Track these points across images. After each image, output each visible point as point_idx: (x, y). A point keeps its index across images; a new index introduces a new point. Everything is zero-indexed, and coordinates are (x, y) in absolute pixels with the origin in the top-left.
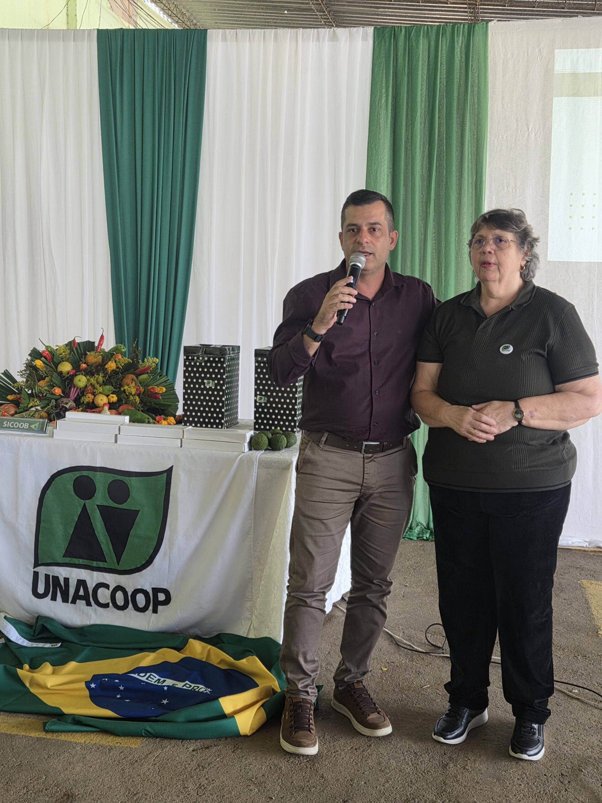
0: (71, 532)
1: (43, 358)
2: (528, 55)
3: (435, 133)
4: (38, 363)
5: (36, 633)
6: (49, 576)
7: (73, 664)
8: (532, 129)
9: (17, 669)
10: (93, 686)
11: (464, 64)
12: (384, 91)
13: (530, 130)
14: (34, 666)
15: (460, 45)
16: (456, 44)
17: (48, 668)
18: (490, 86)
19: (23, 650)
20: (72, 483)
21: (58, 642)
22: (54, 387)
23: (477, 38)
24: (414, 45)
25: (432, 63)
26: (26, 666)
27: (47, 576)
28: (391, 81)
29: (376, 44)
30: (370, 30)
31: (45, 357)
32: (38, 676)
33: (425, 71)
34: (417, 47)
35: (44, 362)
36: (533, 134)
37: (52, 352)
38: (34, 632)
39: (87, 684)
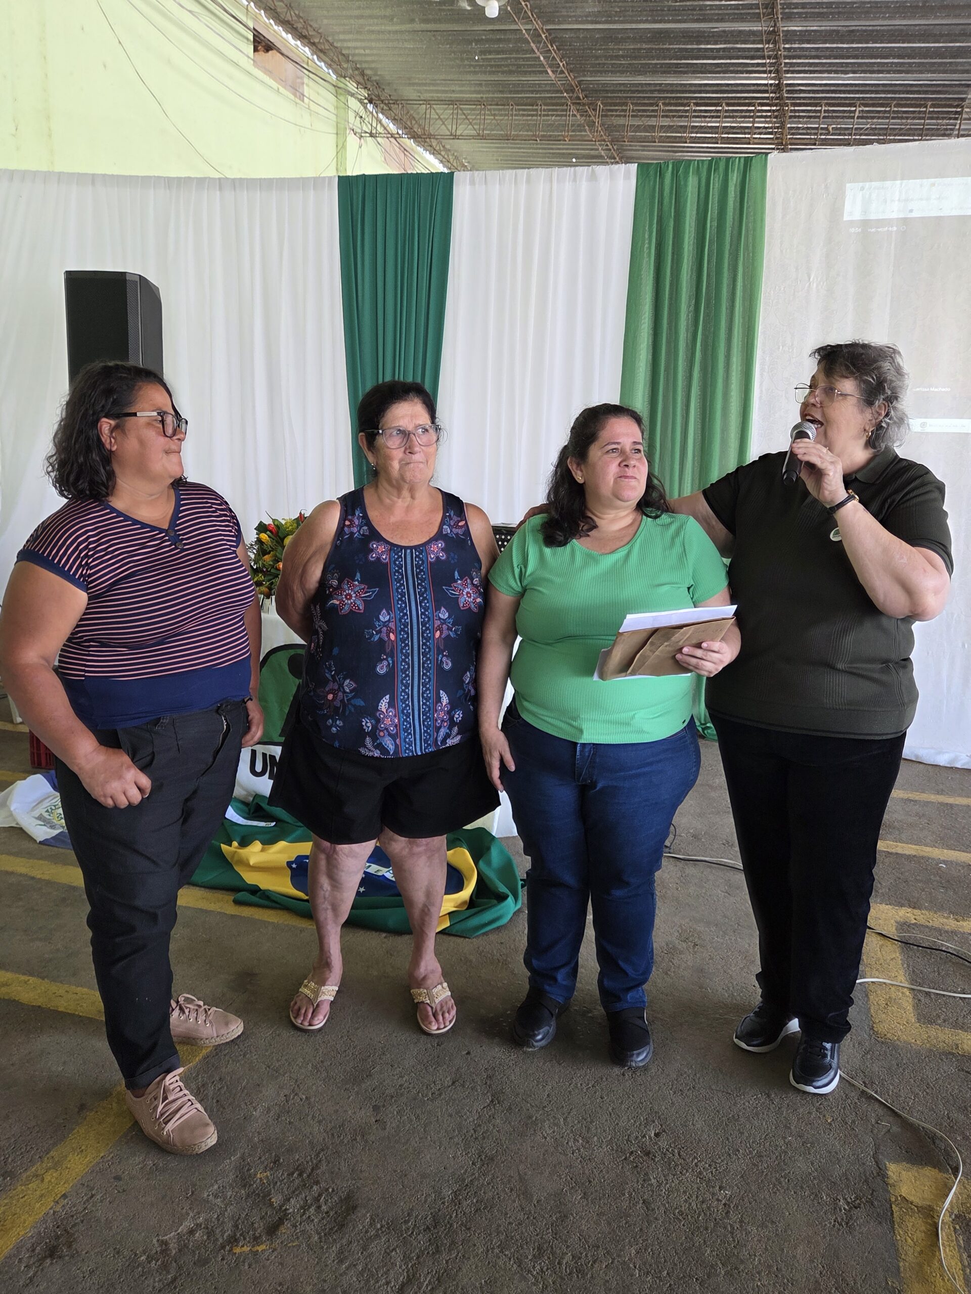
0: (287, 711)
1: (268, 532)
2: (812, 191)
3: (702, 286)
4: (264, 537)
5: (252, 811)
6: (266, 754)
7: (282, 844)
8: (813, 280)
9: (222, 845)
10: (294, 866)
11: (738, 204)
12: (647, 236)
13: (811, 280)
14: (244, 843)
15: (735, 182)
16: (730, 180)
17: (257, 846)
18: (767, 229)
19: (236, 828)
20: (287, 661)
21: (273, 822)
22: (279, 562)
23: (754, 173)
24: (682, 183)
25: (702, 203)
26: (235, 844)
27: (264, 755)
28: (655, 226)
29: (639, 184)
30: (634, 167)
31: (271, 531)
32: (244, 852)
33: (695, 212)
34: (686, 185)
35: (269, 537)
36: (815, 285)
37: (278, 526)
38: (249, 810)
39: (289, 864)
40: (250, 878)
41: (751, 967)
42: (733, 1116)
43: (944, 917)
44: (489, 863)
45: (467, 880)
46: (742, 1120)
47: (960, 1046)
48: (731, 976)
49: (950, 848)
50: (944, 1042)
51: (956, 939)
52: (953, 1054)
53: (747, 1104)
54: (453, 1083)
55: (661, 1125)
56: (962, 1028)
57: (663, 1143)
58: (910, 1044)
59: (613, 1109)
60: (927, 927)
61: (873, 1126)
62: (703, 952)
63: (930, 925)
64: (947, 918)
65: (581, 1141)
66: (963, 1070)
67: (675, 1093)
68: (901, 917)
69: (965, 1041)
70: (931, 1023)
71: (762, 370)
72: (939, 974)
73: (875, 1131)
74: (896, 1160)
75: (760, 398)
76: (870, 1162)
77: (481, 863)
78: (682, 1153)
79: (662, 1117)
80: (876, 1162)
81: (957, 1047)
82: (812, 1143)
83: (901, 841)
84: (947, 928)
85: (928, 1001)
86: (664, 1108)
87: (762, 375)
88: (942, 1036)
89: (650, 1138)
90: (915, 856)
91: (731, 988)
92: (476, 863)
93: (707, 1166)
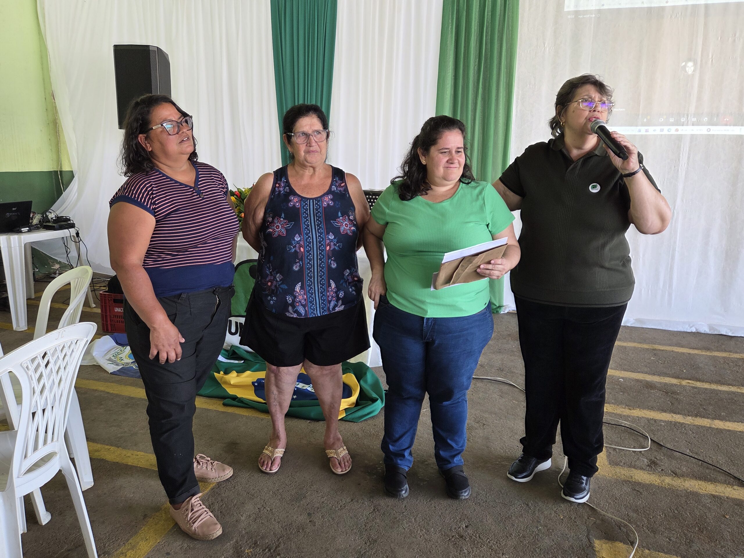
3: (482, 51)
5: (230, 355)
7: (248, 373)
9: (215, 373)
10: (256, 384)
11: (503, 2)
12: (450, 21)
13: (546, 46)
14: (226, 373)
17: (234, 374)
18: (520, 16)
19: (222, 364)
20: (249, 269)
21: (242, 360)
25: (482, 2)
26: (222, 373)
27: (236, 323)
28: (455, 15)
31: (236, 195)
32: (227, 377)
33: (478, 7)
35: (236, 198)
36: (548, 49)
37: (241, 192)
38: (229, 354)
39: (253, 383)
40: (231, 391)
41: (515, 436)
42: (509, 516)
43: (623, 408)
44: (366, 382)
45: (354, 391)
46: (514, 518)
47: (633, 477)
48: (505, 442)
49: (625, 370)
50: (624, 475)
51: (630, 419)
52: (629, 481)
53: (516, 510)
54: (352, 500)
55: (469, 522)
56: (634, 467)
57: (470, 531)
58: (605, 476)
59: (442, 513)
60: (613, 413)
61: (586, 520)
62: (488, 429)
63: (615, 412)
64: (625, 408)
65: (424, 531)
66: (635, 490)
67: (476, 504)
69: (636, 474)
70: (617, 465)
71: (517, 99)
72: (621, 439)
73: (587, 524)
74: (599, 538)
75: (516, 115)
76: (585, 540)
77: (362, 382)
78: (481, 536)
79: (469, 517)
80: (589, 539)
81: (632, 478)
82: (553, 530)
84: (625, 414)
85: (615, 453)
86: (470, 512)
87: (517, 102)
88: (623, 472)
89: (463, 528)
91: (505, 448)
92: (359, 382)
93: (495, 542)
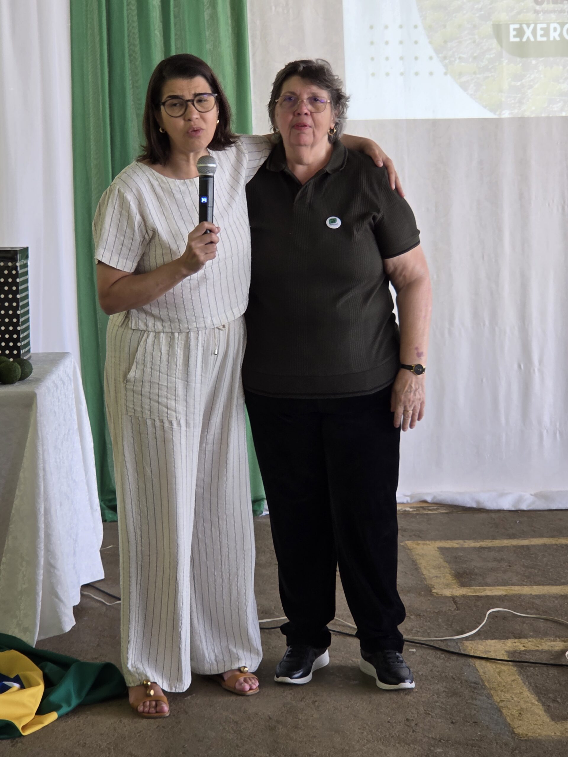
43: (551, 641)
58: (551, 737)
60: (537, 651)
63: (540, 649)
64: (554, 641)
68: (509, 647)
83: (487, 585)
85: (556, 705)
90: (505, 595)
